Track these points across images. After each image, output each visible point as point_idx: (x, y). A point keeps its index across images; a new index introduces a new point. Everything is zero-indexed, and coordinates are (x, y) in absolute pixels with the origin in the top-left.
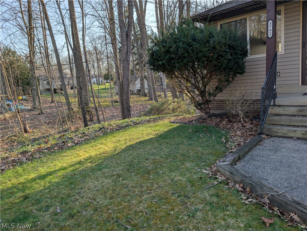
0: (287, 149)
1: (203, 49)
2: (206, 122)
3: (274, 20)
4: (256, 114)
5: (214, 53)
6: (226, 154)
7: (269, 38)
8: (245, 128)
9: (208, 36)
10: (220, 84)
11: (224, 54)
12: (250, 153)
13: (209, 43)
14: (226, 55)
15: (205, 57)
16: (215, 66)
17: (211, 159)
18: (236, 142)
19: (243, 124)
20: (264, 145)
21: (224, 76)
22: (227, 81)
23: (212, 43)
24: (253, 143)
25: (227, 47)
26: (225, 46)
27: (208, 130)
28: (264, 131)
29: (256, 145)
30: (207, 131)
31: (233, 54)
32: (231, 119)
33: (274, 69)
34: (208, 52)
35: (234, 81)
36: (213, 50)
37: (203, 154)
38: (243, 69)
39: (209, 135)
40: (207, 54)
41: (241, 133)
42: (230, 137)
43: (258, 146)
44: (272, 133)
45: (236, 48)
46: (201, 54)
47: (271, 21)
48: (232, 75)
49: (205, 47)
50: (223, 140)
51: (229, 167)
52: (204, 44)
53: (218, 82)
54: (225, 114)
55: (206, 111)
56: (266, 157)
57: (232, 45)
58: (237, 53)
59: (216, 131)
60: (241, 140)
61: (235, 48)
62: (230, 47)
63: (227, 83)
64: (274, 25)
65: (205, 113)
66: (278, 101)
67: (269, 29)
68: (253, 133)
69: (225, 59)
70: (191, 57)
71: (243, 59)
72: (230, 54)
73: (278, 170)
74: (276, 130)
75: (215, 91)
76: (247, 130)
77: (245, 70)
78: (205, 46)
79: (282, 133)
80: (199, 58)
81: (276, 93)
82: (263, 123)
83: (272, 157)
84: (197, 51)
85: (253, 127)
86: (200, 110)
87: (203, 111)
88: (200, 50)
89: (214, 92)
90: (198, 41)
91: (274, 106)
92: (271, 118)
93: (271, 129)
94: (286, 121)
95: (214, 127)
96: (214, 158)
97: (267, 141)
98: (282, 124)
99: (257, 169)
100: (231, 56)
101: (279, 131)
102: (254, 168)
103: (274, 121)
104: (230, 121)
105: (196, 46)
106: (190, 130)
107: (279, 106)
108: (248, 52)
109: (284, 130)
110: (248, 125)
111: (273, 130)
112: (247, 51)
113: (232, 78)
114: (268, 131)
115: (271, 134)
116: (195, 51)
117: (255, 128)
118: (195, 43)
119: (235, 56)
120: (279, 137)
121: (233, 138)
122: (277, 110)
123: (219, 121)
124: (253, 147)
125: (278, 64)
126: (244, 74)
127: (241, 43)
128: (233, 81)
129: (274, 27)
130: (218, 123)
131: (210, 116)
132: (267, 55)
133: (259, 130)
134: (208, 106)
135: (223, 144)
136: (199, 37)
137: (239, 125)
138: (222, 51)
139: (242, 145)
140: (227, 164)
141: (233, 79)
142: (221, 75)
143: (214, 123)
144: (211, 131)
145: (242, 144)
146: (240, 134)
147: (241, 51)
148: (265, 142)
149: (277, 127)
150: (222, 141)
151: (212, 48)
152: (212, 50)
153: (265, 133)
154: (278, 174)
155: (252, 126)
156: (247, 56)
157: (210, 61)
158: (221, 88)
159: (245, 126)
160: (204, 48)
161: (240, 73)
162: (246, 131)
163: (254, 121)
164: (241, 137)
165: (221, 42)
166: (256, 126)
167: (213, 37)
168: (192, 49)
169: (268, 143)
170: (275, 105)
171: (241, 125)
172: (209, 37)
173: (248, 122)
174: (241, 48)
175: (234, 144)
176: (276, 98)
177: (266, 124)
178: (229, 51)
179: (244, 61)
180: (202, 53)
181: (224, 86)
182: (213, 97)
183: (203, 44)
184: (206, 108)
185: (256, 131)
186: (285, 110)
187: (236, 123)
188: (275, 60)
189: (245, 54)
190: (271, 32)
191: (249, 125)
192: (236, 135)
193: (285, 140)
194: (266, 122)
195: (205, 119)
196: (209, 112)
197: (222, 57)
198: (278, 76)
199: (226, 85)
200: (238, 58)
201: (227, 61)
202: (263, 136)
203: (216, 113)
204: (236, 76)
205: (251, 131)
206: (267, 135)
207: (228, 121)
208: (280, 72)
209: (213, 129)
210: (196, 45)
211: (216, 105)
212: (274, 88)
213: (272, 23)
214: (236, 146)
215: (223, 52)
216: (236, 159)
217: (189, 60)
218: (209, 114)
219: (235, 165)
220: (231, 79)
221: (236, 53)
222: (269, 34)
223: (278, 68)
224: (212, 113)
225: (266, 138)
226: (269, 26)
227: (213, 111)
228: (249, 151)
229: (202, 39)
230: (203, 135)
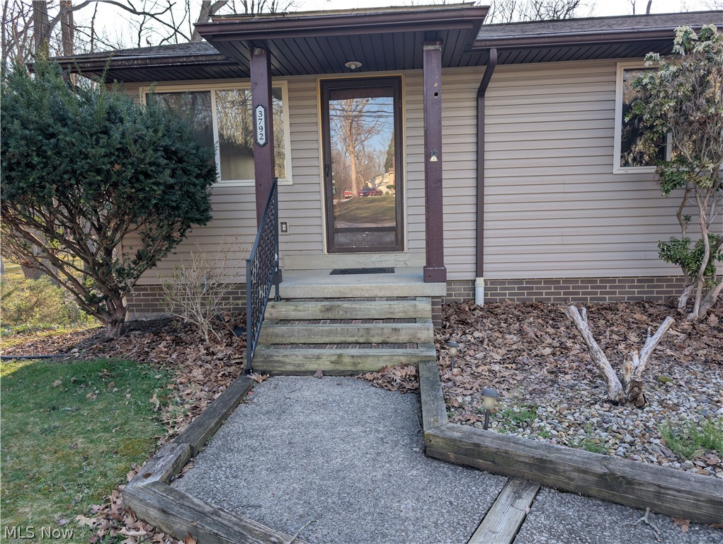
0: (304, 404)
1: (89, 150)
2: (112, 349)
3: (267, 106)
4: (241, 319)
5: (124, 164)
6: (159, 443)
7: (258, 144)
8: (215, 357)
9: (106, 116)
10: (148, 246)
11: (151, 171)
12: (220, 433)
13: (110, 137)
14: (158, 172)
15: (99, 172)
16: (130, 198)
17: (111, 469)
18: (188, 403)
19: (209, 347)
20: (255, 400)
21: (158, 226)
22: (168, 237)
23: (116, 135)
24: (230, 399)
25: (159, 153)
26: (156, 150)
27: (113, 374)
28: (256, 364)
29: (236, 405)
30: (112, 376)
31: (178, 173)
32: (182, 335)
33: (272, 217)
34: (106, 160)
35: (184, 238)
36: (121, 155)
37: (86, 459)
38: (206, 210)
39: (116, 389)
40: (104, 163)
41: (204, 373)
42: (175, 388)
43: (242, 406)
44: (273, 367)
45: (185, 159)
46: (83, 162)
47: (260, 109)
48: (179, 224)
49: (96, 144)
50: (155, 400)
51: (159, 490)
52: (94, 137)
53: (143, 240)
54: (167, 321)
55: (115, 317)
56: (258, 436)
57: (174, 149)
58: (189, 170)
59: (136, 376)
60: (202, 394)
61: (182, 157)
62: (169, 153)
63: (166, 244)
64: (268, 119)
65: (111, 323)
66: (286, 289)
67: (258, 126)
68: (231, 369)
69: (157, 184)
70: (55, 168)
71: (203, 187)
72: (168, 172)
73: (284, 469)
74: (280, 358)
75: (135, 263)
76: (218, 362)
77: (211, 214)
78: (97, 141)
79: (294, 365)
80: (78, 172)
81: (280, 271)
82: (254, 343)
83: (272, 433)
84: (73, 154)
85: (232, 354)
86: (95, 315)
87: (105, 316)
88: (81, 152)
89: (133, 266)
90: (75, 126)
91: (278, 300)
92: (271, 330)
93: (271, 356)
94: (300, 335)
95: (133, 364)
96: (122, 465)
97: (263, 389)
98: (293, 342)
99: (236, 477)
100: (172, 176)
101: (287, 360)
102: (227, 477)
103: (277, 335)
104: (178, 342)
105: (67, 139)
106: (57, 382)
107: (288, 300)
108: (217, 172)
109: (297, 356)
110: (221, 349)
111: (276, 358)
112: (214, 168)
113: (179, 231)
114: (264, 362)
115: (271, 369)
116: (64, 153)
117: (236, 356)
118: (65, 130)
119: (185, 179)
120: (288, 374)
121: (183, 391)
122: (284, 310)
123: (150, 343)
124: (228, 410)
125: (280, 206)
126: (209, 224)
127: (197, 148)
128: (181, 240)
129: (268, 121)
130: (147, 350)
131: (126, 330)
132: (258, 185)
133: (245, 361)
134: (118, 302)
135: (154, 413)
136: (77, 116)
137: (200, 351)
138: (147, 160)
139: (203, 409)
140: (154, 484)
141: (182, 235)
142: (150, 223)
143: (136, 349)
144: (123, 375)
145: (204, 404)
146: (201, 377)
147: (197, 166)
148: (259, 390)
149: (283, 351)
150: (153, 404)
151: (118, 150)
152: (118, 156)
153: (258, 368)
154: (283, 480)
155: (230, 352)
156: (214, 181)
157: (115, 185)
158: (153, 256)
159: (213, 354)
160: (93, 148)
161: (199, 221)
162: (216, 365)
163: (235, 338)
164: (203, 385)
165: (143, 139)
166: (239, 349)
167: (121, 120)
168: (56, 146)
169: (265, 393)
170: (278, 298)
171: (205, 351)
172: (109, 120)
173: (222, 341)
174: (197, 160)
175: (182, 410)
176: (281, 281)
177: (260, 344)
178: (166, 165)
179: (207, 191)
180: (88, 161)
181: (160, 250)
182: (132, 280)
183: (91, 135)
184: (115, 309)
185: (238, 363)
186: (299, 308)
187: (192, 347)
188: (273, 197)
189: (210, 175)
190: (263, 132)
191: (223, 348)
192: (189, 380)
193: (300, 381)
194: (259, 340)
195: (112, 340)
196: (123, 321)
197: (147, 176)
198: (282, 231)
199: (164, 248)
200: (191, 184)
201: (162, 187)
202: (254, 377)
203: (144, 319)
204: (189, 227)
205: (229, 366)
206: (263, 373)
207: (173, 341)
208: (286, 223)
209: (131, 368)
210: (66, 136)
211: (142, 298)
212: (274, 259)
213: (263, 113)
214: (188, 415)
215: (151, 164)
216: (184, 458)
217: (48, 174)
218: (123, 326)
219: (179, 477)
220: (176, 235)
221: (185, 171)
222: (259, 137)
223: (280, 214)
224: (134, 319)
225: (261, 381)
226: (258, 118)
227: (137, 314)
228: (219, 424)
229: (85, 122)
230: (97, 392)
